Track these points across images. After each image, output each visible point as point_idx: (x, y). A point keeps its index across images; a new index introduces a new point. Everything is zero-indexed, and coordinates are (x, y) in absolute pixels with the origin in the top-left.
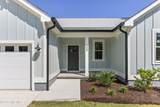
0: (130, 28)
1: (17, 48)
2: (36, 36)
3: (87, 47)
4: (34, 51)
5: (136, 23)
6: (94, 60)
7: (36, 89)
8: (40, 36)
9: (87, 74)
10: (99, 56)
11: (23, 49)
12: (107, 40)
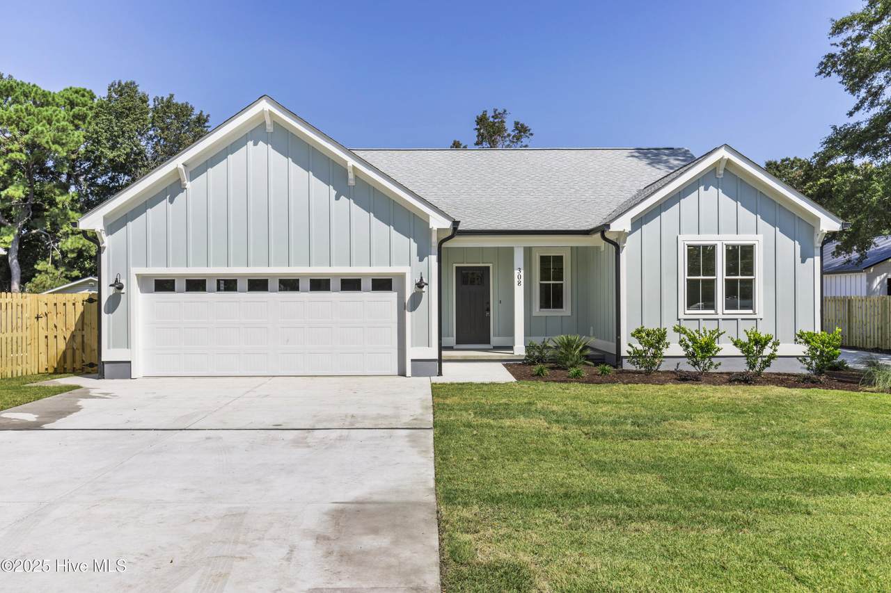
0: (623, 235)
1: (367, 283)
2: (415, 258)
3: (519, 275)
4: (409, 290)
5: (638, 223)
6: (537, 310)
7: (415, 374)
8: (422, 255)
9: (520, 350)
10: (551, 297)
11: (382, 284)
12: (575, 251)
